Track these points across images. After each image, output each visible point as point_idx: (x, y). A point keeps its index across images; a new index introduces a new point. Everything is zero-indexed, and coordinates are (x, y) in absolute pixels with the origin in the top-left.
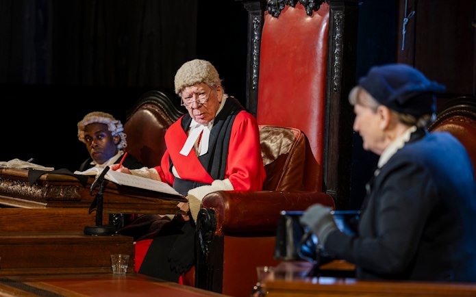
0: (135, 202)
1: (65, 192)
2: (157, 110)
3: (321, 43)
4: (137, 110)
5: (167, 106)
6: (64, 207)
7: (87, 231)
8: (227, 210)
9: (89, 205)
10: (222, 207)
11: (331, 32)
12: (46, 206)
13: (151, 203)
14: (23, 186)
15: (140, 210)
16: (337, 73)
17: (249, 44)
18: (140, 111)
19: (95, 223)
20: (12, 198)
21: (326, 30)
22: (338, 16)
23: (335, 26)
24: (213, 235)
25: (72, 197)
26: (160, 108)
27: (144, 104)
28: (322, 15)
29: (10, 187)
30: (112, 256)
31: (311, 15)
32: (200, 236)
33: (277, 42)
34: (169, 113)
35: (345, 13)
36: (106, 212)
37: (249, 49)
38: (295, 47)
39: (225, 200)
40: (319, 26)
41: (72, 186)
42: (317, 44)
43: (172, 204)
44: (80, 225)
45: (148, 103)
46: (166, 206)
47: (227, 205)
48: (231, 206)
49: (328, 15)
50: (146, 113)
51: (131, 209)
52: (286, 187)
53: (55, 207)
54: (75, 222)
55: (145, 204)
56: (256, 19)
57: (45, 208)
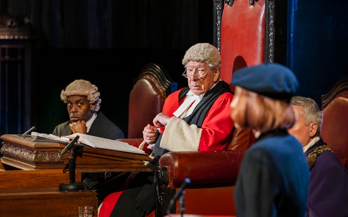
0: (109, 162)
1: (50, 157)
2: (153, 80)
3: (260, 28)
4: (140, 79)
5: (160, 77)
6: (49, 169)
7: (62, 188)
8: (176, 168)
9: (64, 167)
10: (172, 166)
11: (267, 19)
12: (35, 168)
13: (122, 163)
14: (22, 151)
15: (113, 168)
16: (272, 53)
17: (214, 27)
18: (141, 80)
19: (69, 181)
20: (15, 160)
21: (263, 17)
22: (271, 6)
23: (269, 14)
24: (166, 188)
25: (56, 160)
26: (155, 78)
27: (144, 75)
28: (261, 5)
29: (14, 152)
30: (79, 208)
31: (253, 4)
32: (157, 189)
33: (231, 26)
34: (161, 82)
35: (275, 4)
36: (78, 172)
37: (215, 31)
38: (242, 31)
39: (175, 160)
40: (259, 14)
41: (56, 151)
42: (257, 29)
43: (139, 164)
44: (58, 183)
45: (147, 74)
46: (134, 165)
47: (176, 164)
48: (179, 165)
49: (264, 6)
50: (145, 82)
51: (105, 168)
52: (236, 147)
53: (43, 169)
54: (53, 181)
55: (118, 164)
56: (218, 7)
57: (34, 170)
